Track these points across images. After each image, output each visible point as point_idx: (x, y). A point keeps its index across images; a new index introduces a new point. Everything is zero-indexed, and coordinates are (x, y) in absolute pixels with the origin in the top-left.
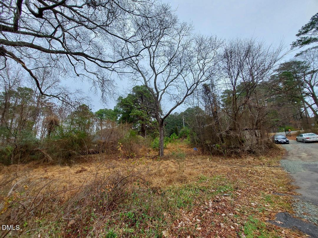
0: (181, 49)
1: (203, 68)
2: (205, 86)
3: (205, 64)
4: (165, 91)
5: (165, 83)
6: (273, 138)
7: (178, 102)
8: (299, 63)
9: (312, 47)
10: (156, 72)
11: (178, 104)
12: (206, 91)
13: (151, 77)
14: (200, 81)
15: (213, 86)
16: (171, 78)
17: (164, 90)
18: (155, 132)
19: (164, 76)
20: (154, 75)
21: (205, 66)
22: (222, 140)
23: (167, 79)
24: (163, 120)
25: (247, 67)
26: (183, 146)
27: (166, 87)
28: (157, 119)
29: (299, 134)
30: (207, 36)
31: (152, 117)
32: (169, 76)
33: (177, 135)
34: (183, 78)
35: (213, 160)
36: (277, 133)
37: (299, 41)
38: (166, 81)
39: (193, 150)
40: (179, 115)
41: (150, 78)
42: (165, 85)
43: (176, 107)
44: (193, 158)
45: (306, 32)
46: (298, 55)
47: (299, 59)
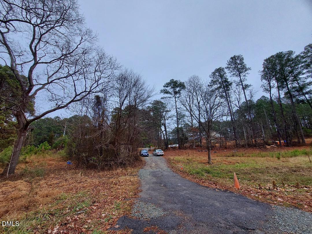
0: (80, 51)
1: (98, 81)
2: (98, 97)
3: (101, 78)
4: (46, 87)
5: (49, 78)
6: (140, 152)
7: (59, 105)
8: (162, 103)
9: (168, 96)
10: (38, 59)
11: (59, 108)
12: (98, 102)
13: (28, 62)
14: (92, 91)
15: (105, 100)
16: (58, 75)
17: (44, 85)
18: (11, 138)
19: (49, 68)
20: (33, 62)
21: (100, 79)
22: (101, 153)
23: (53, 75)
24: (28, 123)
25: (133, 94)
26: (54, 158)
27: (48, 83)
28: (18, 119)
29: (155, 150)
30: (108, 55)
31: (12, 116)
32: (57, 72)
33: (51, 145)
34: (74, 81)
35: (85, 175)
36: (143, 149)
37: (164, 90)
38: (51, 76)
39: (65, 164)
40: (61, 121)
41: (26, 62)
42: (48, 80)
43: (54, 110)
44: (63, 173)
45: (167, 87)
46: (162, 98)
47: (162, 101)
